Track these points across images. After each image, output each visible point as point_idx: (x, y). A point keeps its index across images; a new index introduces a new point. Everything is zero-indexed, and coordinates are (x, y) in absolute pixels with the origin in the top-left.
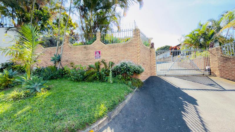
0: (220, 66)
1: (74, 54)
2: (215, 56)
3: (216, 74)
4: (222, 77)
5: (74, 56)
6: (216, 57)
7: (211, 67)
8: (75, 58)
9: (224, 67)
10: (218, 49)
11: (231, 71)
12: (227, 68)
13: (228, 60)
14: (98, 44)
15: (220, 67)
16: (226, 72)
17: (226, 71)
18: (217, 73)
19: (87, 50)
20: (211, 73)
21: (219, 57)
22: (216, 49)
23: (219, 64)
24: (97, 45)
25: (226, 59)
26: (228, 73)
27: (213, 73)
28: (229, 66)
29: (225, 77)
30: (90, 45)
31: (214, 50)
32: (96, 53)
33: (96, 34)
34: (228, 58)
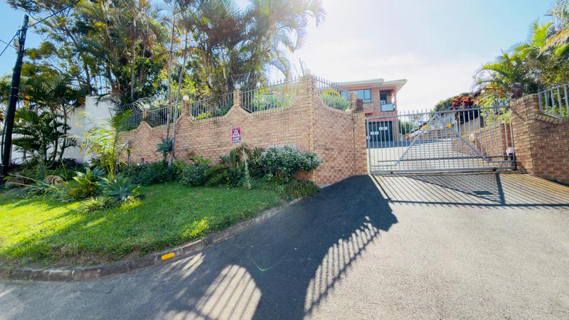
0: (534, 145)
1: (198, 137)
2: (523, 119)
3: (526, 167)
4: (538, 174)
5: (197, 139)
6: (525, 123)
7: (516, 148)
8: (200, 143)
9: (542, 147)
10: (530, 101)
11: (561, 159)
12: (551, 151)
13: (553, 129)
14: (236, 113)
15: (535, 149)
16: (548, 162)
17: (548, 158)
18: (528, 165)
19: (219, 126)
20: (516, 166)
21: (531, 122)
22: (525, 101)
23: (532, 142)
24: (235, 115)
25: (548, 128)
26: (552, 163)
27: (520, 163)
28: (555, 146)
29: (546, 173)
30: (223, 117)
31: (519, 104)
32: (233, 132)
33: (233, 94)
34: (552, 123)
